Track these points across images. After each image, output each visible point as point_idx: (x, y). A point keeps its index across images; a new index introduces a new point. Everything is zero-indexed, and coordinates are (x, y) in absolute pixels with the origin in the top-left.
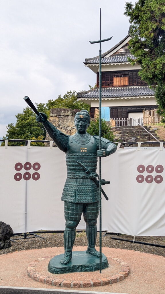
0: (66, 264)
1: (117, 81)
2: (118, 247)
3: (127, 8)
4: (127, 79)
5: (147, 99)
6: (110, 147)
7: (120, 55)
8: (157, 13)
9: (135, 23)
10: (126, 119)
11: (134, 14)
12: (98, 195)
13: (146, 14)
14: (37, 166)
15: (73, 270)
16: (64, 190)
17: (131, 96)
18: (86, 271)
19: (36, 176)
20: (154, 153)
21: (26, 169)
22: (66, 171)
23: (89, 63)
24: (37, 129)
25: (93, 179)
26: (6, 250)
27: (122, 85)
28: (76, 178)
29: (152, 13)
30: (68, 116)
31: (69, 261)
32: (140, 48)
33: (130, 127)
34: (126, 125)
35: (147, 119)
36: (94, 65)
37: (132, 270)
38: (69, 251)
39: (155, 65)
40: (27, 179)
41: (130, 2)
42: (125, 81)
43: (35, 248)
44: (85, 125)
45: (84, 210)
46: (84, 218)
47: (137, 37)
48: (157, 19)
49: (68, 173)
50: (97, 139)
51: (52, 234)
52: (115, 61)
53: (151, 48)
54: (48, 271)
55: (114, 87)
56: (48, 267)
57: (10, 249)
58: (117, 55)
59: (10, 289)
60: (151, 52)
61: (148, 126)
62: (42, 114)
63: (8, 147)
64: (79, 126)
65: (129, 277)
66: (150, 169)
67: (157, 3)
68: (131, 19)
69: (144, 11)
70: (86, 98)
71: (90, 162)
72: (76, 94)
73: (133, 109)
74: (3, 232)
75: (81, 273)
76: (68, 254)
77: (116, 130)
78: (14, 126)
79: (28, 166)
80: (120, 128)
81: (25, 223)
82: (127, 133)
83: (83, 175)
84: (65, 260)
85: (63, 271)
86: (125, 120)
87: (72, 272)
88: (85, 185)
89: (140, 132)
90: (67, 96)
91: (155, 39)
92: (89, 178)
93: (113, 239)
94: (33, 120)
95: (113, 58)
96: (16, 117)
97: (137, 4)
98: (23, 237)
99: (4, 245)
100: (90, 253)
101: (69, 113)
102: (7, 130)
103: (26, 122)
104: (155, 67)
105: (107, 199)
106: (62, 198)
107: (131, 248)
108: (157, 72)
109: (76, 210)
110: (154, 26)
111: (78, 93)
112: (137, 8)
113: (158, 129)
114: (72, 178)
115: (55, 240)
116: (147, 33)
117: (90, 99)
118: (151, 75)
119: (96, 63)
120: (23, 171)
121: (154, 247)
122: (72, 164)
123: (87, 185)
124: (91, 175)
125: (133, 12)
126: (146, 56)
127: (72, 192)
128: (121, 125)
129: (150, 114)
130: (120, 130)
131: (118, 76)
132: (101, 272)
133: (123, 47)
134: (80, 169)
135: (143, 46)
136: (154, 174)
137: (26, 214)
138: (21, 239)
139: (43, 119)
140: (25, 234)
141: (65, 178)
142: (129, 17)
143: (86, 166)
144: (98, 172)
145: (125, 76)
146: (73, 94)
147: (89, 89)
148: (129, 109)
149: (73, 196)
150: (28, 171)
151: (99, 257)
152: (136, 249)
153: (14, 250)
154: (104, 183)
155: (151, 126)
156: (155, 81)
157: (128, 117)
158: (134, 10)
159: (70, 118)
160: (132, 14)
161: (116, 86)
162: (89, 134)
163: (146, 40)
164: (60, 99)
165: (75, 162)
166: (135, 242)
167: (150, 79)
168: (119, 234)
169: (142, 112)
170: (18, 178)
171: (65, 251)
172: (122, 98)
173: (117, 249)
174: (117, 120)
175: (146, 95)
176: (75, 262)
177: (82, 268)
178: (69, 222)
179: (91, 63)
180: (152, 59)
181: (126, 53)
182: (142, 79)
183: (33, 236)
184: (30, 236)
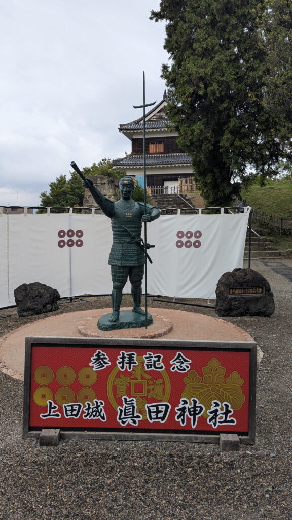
0: (114, 322)
1: (152, 148)
2: (160, 307)
3: (163, 70)
4: (162, 146)
5: (183, 167)
6: (154, 212)
7: (155, 121)
8: (195, 76)
9: (171, 87)
10: (162, 187)
11: (171, 77)
12: (143, 258)
13: (183, 76)
14: (80, 233)
15: (121, 326)
16: (111, 255)
17: (166, 164)
18: (132, 327)
19: (79, 243)
20: (192, 219)
21: (69, 236)
22: (112, 236)
23: (123, 129)
24: (73, 198)
25: (138, 244)
26: (54, 312)
27: (158, 152)
28: (122, 243)
29: (189, 77)
30: (105, 184)
31: (117, 319)
32: (177, 114)
33: (166, 195)
34: (162, 193)
35: (183, 187)
36: (128, 131)
37: (175, 326)
38: (117, 310)
39: (193, 131)
40: (70, 246)
41: (166, 64)
42: (161, 148)
43: (82, 310)
44: (130, 191)
45: (130, 274)
46: (130, 280)
47: (174, 102)
48: (195, 82)
49: (114, 238)
50: (141, 205)
51: (96, 297)
52: (150, 127)
53: (188, 114)
54: (98, 329)
55: (150, 154)
56: (98, 325)
57: (57, 311)
58: (153, 121)
59: (73, 339)
60: (188, 118)
61: (184, 194)
62: (88, 180)
63: (51, 214)
64: (124, 192)
65: (172, 331)
66: (189, 235)
67: (195, 65)
68: (167, 82)
69: (181, 74)
70: (122, 165)
71: (135, 227)
72: (111, 161)
73: (169, 177)
74: (51, 295)
75: (128, 329)
76: (116, 313)
77: (153, 199)
78: (48, 194)
79: (71, 233)
80: (156, 196)
81: (70, 287)
82: (164, 201)
83: (128, 240)
84: (114, 318)
85: (112, 328)
86: (161, 189)
87: (120, 328)
88: (130, 250)
89: (177, 200)
90: (101, 163)
91: (192, 105)
92: (135, 243)
93: (153, 300)
94: (67, 188)
95: (148, 124)
96: (50, 186)
97: (173, 66)
98: (69, 301)
99: (52, 308)
100: (136, 312)
101: (106, 181)
102: (41, 199)
103: (61, 190)
104: (192, 134)
105: (151, 262)
106: (109, 262)
107: (171, 308)
108: (195, 139)
109: (123, 273)
110: (191, 90)
111: (113, 161)
112: (174, 70)
113: (193, 197)
114: (118, 243)
115: (100, 303)
116: (184, 97)
117: (125, 167)
118: (189, 142)
119: (131, 130)
120: (66, 239)
121: (192, 307)
122: (117, 229)
123: (132, 250)
124: (136, 240)
125: (170, 75)
126: (183, 122)
127: (118, 256)
128: (157, 193)
129: (186, 182)
130: (156, 199)
131: (153, 143)
132: (146, 328)
133: (158, 112)
134: (125, 234)
135: (180, 112)
136: (193, 239)
137: (71, 279)
138: (67, 303)
139: (90, 185)
140: (71, 297)
141: (112, 243)
142: (166, 80)
143: (131, 231)
144: (142, 236)
145: (160, 143)
146: (108, 162)
147: (124, 156)
148: (165, 177)
149: (120, 260)
150: (72, 238)
151: (144, 315)
152: (176, 308)
153: (62, 313)
154: (148, 247)
155: (187, 194)
156: (192, 148)
157: (163, 185)
158: (170, 72)
159: (106, 186)
160: (169, 77)
161: (152, 154)
162: (133, 200)
163: (183, 106)
164: (94, 166)
165: (121, 227)
166: (174, 303)
167: (188, 146)
168: (159, 296)
169: (177, 180)
170: (61, 244)
171: (113, 310)
172: (158, 166)
173: (159, 309)
174: (153, 189)
175: (182, 163)
176: (122, 320)
177: (129, 325)
178: (116, 284)
179: (126, 129)
180: (190, 125)
181: (161, 119)
182: (180, 146)
183: (78, 300)
184: (75, 300)
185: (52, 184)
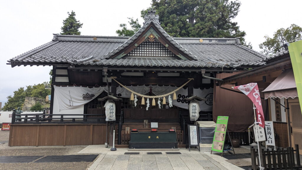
185: (15, 91)
